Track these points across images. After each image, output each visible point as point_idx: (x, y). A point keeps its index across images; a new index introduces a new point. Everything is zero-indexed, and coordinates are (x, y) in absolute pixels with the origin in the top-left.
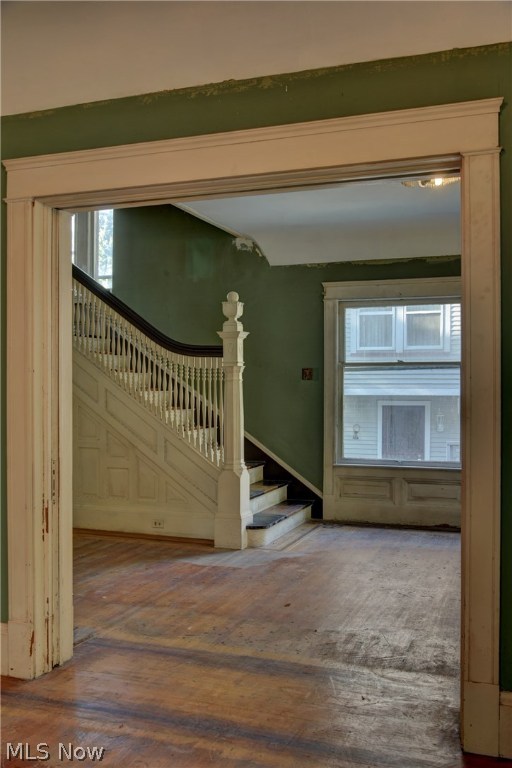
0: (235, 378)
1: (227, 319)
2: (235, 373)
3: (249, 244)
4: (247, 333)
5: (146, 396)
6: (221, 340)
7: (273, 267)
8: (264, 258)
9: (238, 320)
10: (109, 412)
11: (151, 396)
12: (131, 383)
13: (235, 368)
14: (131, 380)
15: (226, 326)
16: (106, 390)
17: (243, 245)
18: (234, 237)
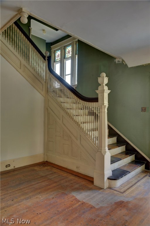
0: (103, 111)
1: (100, 85)
2: (103, 109)
3: (121, 60)
4: (110, 91)
5: (74, 118)
6: (97, 94)
7: (129, 68)
8: (126, 65)
9: (106, 85)
10: (63, 124)
11: (76, 118)
12: (70, 113)
13: (103, 107)
14: (70, 112)
15: (100, 88)
16: (63, 116)
17: (118, 61)
18: (115, 59)
